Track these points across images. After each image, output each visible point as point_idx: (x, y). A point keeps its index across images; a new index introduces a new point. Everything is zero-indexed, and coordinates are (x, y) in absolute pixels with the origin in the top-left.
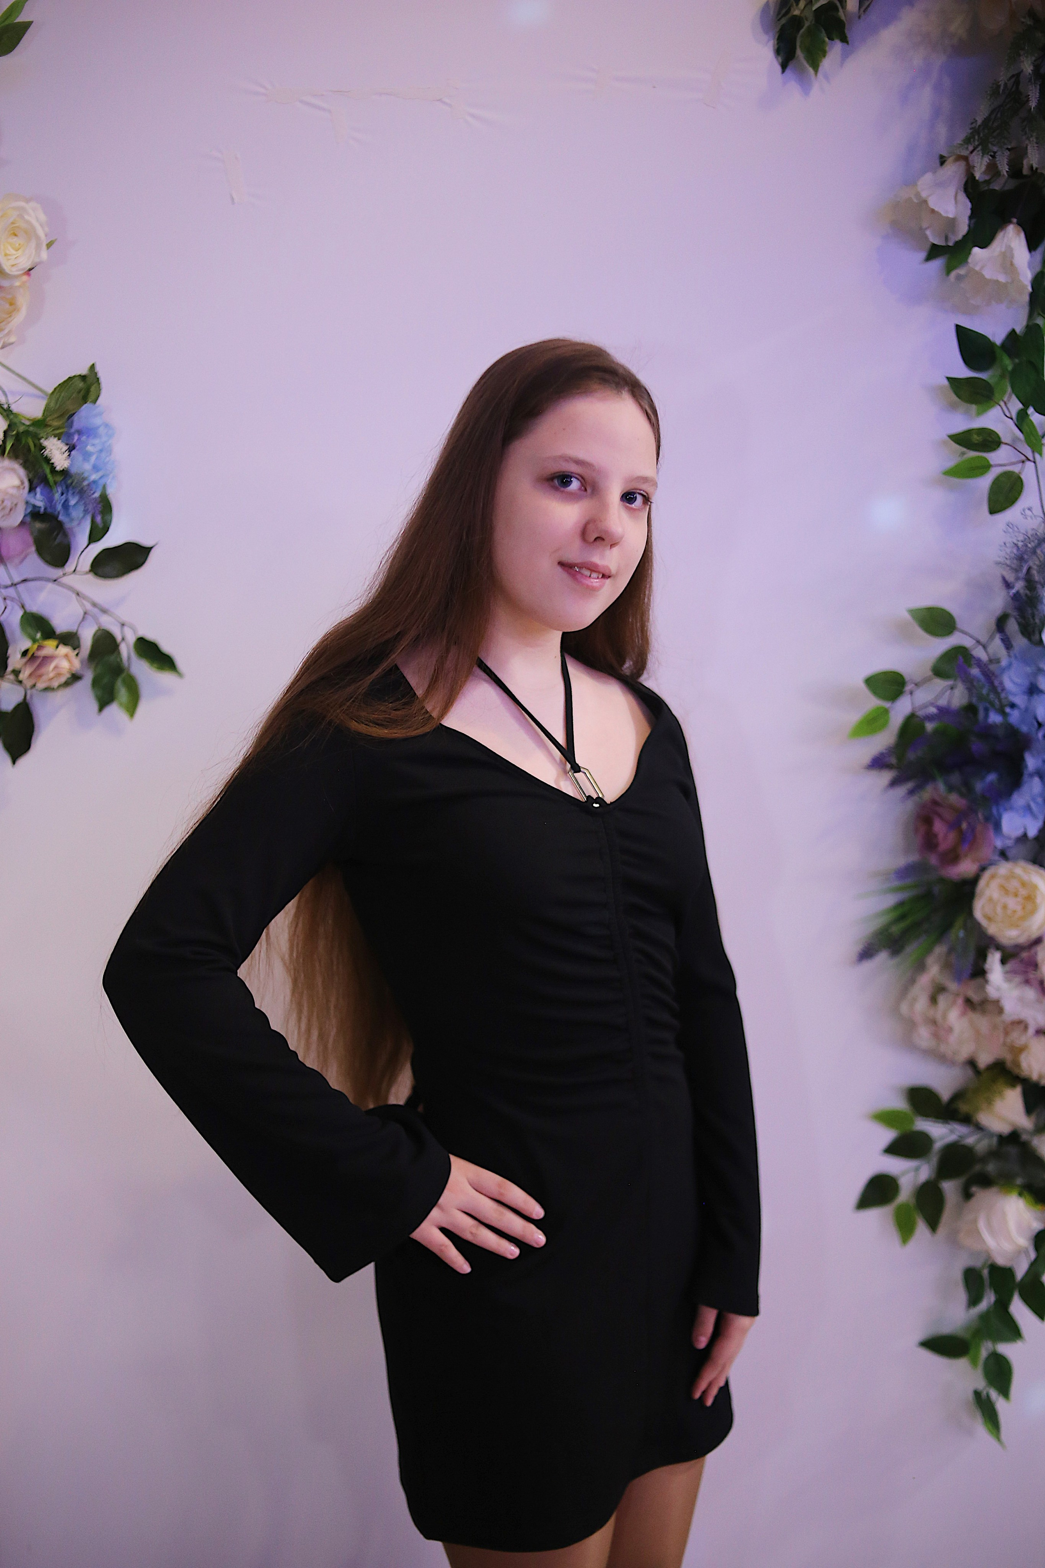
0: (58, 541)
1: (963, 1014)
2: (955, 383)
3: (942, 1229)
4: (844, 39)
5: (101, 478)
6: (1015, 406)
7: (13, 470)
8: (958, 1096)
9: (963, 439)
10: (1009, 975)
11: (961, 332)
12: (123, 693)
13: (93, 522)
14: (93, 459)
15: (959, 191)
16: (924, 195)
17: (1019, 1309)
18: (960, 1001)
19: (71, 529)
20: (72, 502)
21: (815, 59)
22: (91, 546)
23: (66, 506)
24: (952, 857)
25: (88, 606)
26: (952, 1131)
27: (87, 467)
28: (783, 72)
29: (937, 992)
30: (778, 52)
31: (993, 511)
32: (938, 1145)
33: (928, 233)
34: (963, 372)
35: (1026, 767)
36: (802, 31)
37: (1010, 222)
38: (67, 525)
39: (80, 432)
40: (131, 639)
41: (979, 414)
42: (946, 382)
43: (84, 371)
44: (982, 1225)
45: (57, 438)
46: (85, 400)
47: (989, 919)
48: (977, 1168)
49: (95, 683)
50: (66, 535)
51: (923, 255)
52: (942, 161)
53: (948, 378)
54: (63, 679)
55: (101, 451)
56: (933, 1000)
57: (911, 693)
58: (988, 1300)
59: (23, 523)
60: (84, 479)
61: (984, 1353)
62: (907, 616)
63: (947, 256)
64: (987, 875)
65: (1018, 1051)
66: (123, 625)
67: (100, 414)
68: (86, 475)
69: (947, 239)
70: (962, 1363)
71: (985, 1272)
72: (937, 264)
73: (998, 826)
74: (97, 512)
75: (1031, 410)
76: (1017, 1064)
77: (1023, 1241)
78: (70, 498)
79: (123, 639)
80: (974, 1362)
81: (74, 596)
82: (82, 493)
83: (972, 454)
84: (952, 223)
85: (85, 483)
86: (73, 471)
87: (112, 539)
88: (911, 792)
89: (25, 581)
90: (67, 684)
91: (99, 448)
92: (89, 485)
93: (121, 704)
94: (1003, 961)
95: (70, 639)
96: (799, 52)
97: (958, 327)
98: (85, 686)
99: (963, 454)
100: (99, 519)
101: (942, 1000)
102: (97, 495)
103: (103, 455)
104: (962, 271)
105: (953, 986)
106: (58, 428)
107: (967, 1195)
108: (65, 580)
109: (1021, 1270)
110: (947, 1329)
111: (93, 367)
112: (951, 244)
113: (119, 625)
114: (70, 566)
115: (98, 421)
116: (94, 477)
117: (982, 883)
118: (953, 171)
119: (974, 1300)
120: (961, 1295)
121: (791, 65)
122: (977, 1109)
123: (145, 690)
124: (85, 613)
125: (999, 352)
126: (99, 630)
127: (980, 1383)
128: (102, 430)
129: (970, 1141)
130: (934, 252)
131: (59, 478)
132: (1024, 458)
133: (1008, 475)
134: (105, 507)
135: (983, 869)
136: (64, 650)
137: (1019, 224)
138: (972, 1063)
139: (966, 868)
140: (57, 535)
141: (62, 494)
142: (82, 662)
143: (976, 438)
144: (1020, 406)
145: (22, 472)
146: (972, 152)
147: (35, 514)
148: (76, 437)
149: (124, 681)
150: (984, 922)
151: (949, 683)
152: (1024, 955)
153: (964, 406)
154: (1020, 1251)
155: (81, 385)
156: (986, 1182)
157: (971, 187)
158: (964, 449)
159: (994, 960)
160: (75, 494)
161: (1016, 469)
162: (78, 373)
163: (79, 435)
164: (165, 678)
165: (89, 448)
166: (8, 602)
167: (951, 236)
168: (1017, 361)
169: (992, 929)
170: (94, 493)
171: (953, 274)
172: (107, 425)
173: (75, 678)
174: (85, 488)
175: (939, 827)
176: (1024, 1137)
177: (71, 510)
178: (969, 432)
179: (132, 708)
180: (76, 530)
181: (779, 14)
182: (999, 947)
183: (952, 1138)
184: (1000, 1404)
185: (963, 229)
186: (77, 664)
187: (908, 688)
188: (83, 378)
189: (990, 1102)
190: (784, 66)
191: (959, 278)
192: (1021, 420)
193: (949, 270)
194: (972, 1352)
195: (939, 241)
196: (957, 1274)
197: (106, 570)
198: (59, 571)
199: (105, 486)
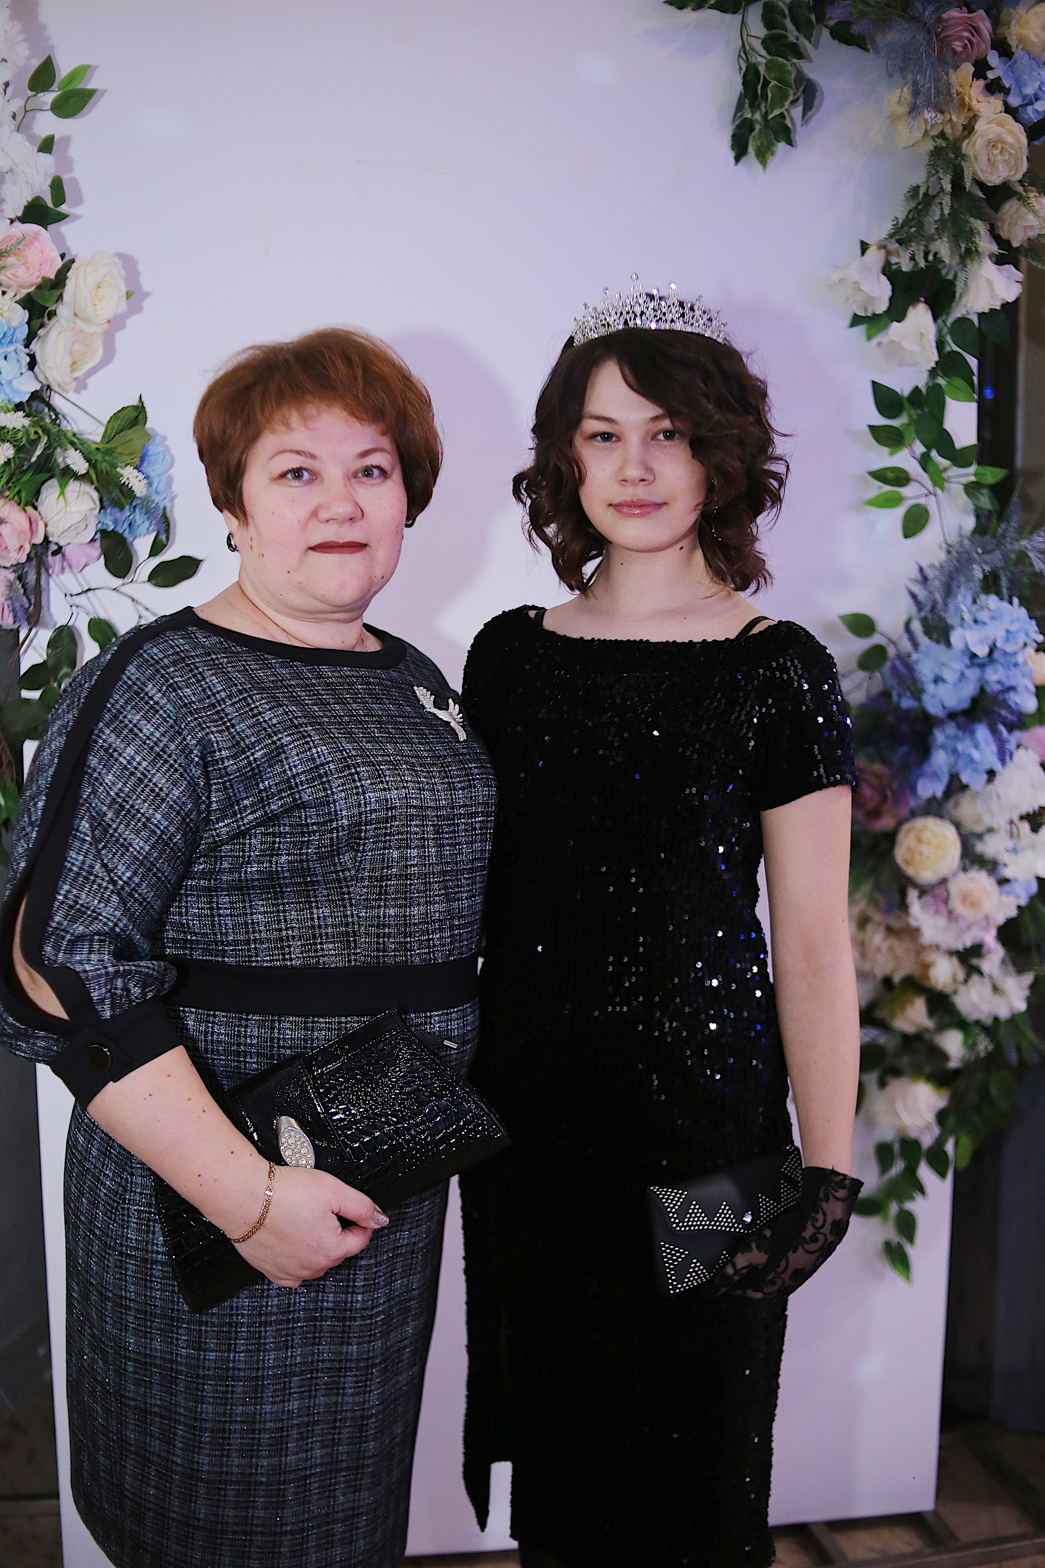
0: (123, 555)
1: (885, 938)
2: (874, 430)
4: (790, 142)
5: (163, 501)
6: (919, 448)
7: (88, 494)
8: (872, 1006)
9: (880, 476)
10: (924, 907)
11: (876, 387)
13: (155, 538)
15: (882, 275)
17: (925, 1173)
18: (883, 929)
19: (133, 544)
20: (138, 521)
21: (763, 155)
22: (152, 558)
23: (132, 525)
24: (876, 814)
25: (143, 611)
28: (736, 164)
29: (865, 921)
30: (733, 147)
31: (906, 536)
33: (854, 305)
34: (880, 421)
35: (935, 741)
36: (754, 133)
37: (919, 301)
38: (130, 539)
41: (892, 454)
42: (868, 429)
43: (135, 402)
44: (899, 1105)
45: (132, 467)
46: (135, 427)
47: (907, 863)
48: (889, 1062)
50: (129, 549)
51: (848, 321)
52: (865, 248)
53: (870, 426)
56: (861, 928)
58: (898, 1167)
59: (93, 540)
60: (152, 502)
61: (893, 1211)
62: (838, 620)
63: (867, 326)
64: (905, 827)
65: (926, 967)
69: (866, 310)
70: (875, 1220)
71: (897, 1146)
72: (859, 331)
73: (913, 789)
74: (159, 528)
75: (934, 454)
76: (927, 978)
77: (930, 1117)
78: (137, 517)
80: (886, 1219)
81: (130, 601)
82: (148, 513)
83: (887, 488)
84: (874, 301)
87: (170, 554)
89: (89, 590)
91: (160, 472)
92: (152, 506)
94: (920, 897)
96: (751, 149)
97: (873, 382)
99: (880, 488)
100: (161, 536)
101: (870, 927)
102: (161, 513)
104: (883, 339)
105: (877, 917)
107: (882, 1084)
109: (927, 1141)
111: (139, 398)
112: (869, 315)
114: (130, 577)
116: (157, 500)
117: (901, 836)
118: (875, 257)
119: (885, 1169)
120: (875, 1166)
121: (744, 159)
122: (893, 1015)
124: (140, 617)
125: (906, 403)
127: (892, 1235)
129: (882, 1041)
130: (857, 320)
132: (926, 491)
133: (917, 506)
134: (165, 525)
135: (900, 823)
137: (926, 302)
138: (887, 980)
139: (886, 823)
140: (121, 551)
141: (129, 515)
143: (890, 475)
144: (923, 449)
145: (95, 495)
146: (892, 245)
147: (104, 533)
150: (903, 866)
151: (869, 674)
152: (937, 891)
153: (880, 447)
154: (928, 1127)
155: (133, 414)
156: (897, 1073)
157: (889, 271)
158: (881, 484)
159: (912, 895)
160: (141, 513)
161: (922, 501)
162: (129, 404)
166: (74, 608)
167: (870, 310)
168: (920, 412)
169: (910, 871)
170: (157, 511)
171: (874, 341)
174: (149, 508)
176: (927, 1036)
177: (136, 528)
178: (885, 469)
180: (139, 546)
181: (735, 117)
182: (915, 885)
183: (868, 1039)
184: (909, 1249)
185: (883, 306)
188: (135, 408)
189: (903, 1008)
190: (737, 159)
191: (880, 344)
192: (925, 462)
193: (869, 338)
194: (884, 1210)
195: (861, 313)
196: (870, 1149)
197: (159, 579)
198: (119, 582)
199: (165, 508)
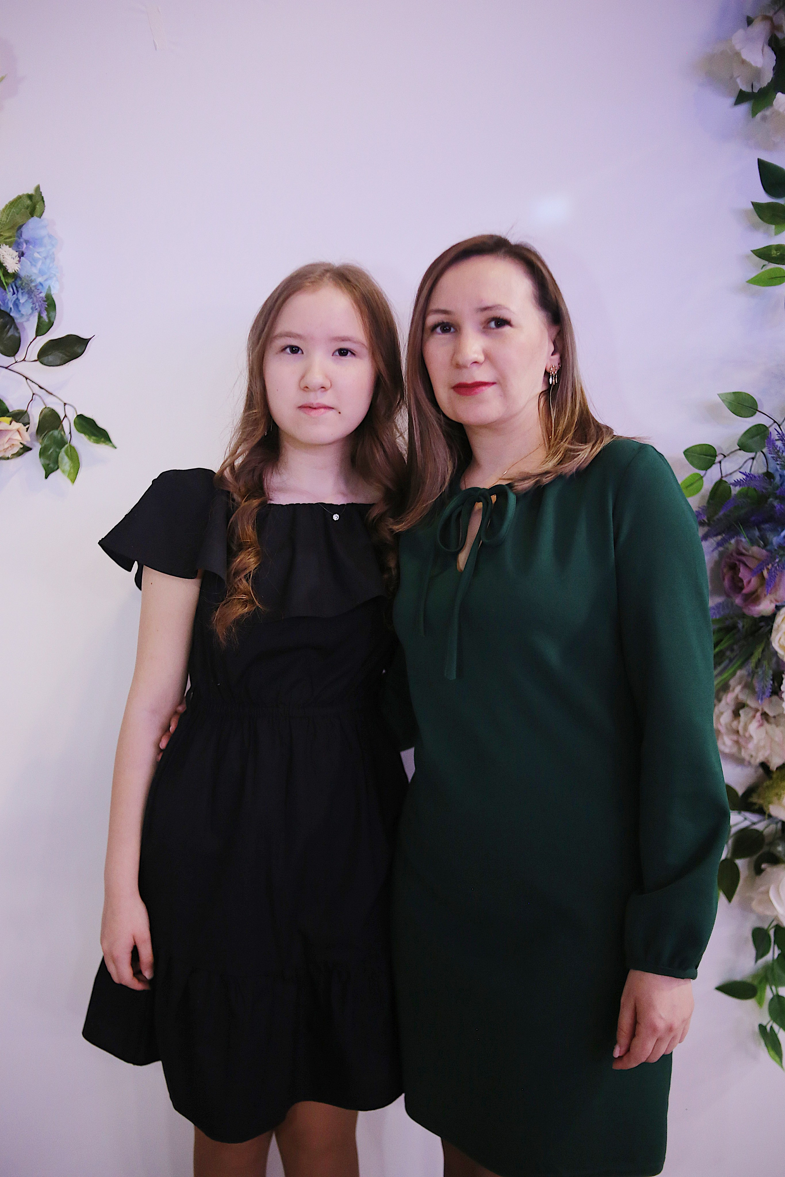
0: (10, 334)
1: (761, 726)
2: (758, 207)
3: (736, 898)
5: (46, 280)
8: (751, 791)
9: (764, 254)
11: (762, 165)
12: (65, 462)
13: (40, 317)
14: (39, 264)
15: (765, 44)
16: (738, 47)
18: (758, 714)
19: (22, 324)
20: (22, 300)
22: (38, 338)
23: (16, 304)
24: (753, 598)
25: (37, 389)
26: (745, 819)
27: (35, 270)
29: (739, 708)
32: (734, 830)
33: (738, 81)
34: (764, 198)
38: (18, 321)
39: (27, 242)
40: (72, 416)
41: (777, 233)
42: (751, 206)
43: (31, 191)
44: (772, 895)
45: (8, 246)
46: (32, 214)
47: (783, 648)
48: (765, 849)
49: (43, 453)
50: (17, 329)
51: (732, 100)
52: (750, 22)
53: (753, 203)
54: (16, 450)
55: (45, 258)
56: (736, 714)
57: (720, 462)
58: (774, 953)
60: (32, 281)
61: (768, 994)
62: (718, 400)
63: (752, 101)
66: (65, 404)
67: (45, 227)
68: (33, 278)
69: (753, 86)
70: (750, 1004)
71: (772, 933)
72: (744, 108)
74: (43, 309)
78: (20, 297)
79: (66, 416)
80: (760, 1003)
81: (24, 379)
82: (30, 293)
83: (772, 266)
84: (758, 73)
85: (33, 284)
86: (23, 274)
87: (56, 333)
88: (719, 544)
90: (19, 454)
91: (44, 255)
92: (36, 286)
93: (63, 472)
95: (20, 416)
97: (760, 160)
98: (34, 455)
99: (764, 266)
100: (44, 315)
101: (743, 714)
102: (43, 295)
103: (48, 261)
104: (768, 112)
105: (752, 703)
106: (10, 237)
107: (758, 871)
108: (15, 367)
110: (738, 977)
111: (38, 189)
112: (756, 90)
113: (63, 404)
114: (20, 356)
115: (43, 232)
116: (40, 280)
117: (778, 620)
118: (760, 29)
119: (761, 952)
120: (751, 950)
122: (769, 802)
123: (84, 459)
124: (34, 394)
126: (46, 408)
127: (766, 1019)
128: (46, 240)
129: (760, 827)
130: (742, 97)
131: (10, 281)
134: (50, 304)
135: (779, 609)
136: (16, 425)
138: (764, 766)
139: (765, 607)
140: (10, 328)
141: (14, 293)
142: (31, 436)
143: (774, 253)
146: (775, 13)
148: (25, 245)
149: (66, 453)
150: (780, 651)
151: (752, 455)
153: (765, 225)
155: (29, 202)
156: (774, 860)
157: (775, 43)
158: (766, 263)
160: (24, 293)
162: (25, 193)
163: (26, 244)
164: (102, 449)
165: (36, 255)
167: (755, 84)
170: (41, 293)
171: (759, 115)
172: (50, 236)
173: (26, 449)
174: (33, 289)
175: (743, 573)
177: (20, 308)
178: (769, 248)
179: (73, 476)
180: (26, 325)
183: (746, 823)
184: (781, 1035)
185: (768, 77)
186: (27, 438)
187: (718, 459)
188: (30, 197)
189: (779, 796)
191: (764, 118)
193: (754, 113)
194: (759, 994)
195: (746, 89)
196: (748, 934)
197: (50, 358)
198: (11, 360)
199: (49, 287)
